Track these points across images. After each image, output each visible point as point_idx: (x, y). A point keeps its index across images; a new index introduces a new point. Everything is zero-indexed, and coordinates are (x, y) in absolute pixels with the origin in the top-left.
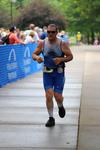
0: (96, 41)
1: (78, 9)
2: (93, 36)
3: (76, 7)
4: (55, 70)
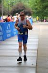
0: (45, 21)
1: (37, 7)
2: (43, 18)
3: (36, 6)
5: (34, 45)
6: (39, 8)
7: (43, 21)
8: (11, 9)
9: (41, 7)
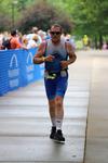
0: (105, 46)
1: (84, 11)
2: (101, 40)
4: (58, 74)
5: (79, 107)
6: (90, 15)
7: (100, 47)
8: (19, 17)
9: (96, 12)
